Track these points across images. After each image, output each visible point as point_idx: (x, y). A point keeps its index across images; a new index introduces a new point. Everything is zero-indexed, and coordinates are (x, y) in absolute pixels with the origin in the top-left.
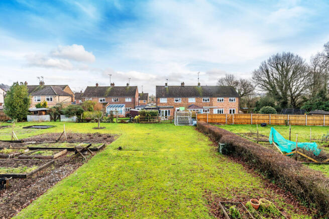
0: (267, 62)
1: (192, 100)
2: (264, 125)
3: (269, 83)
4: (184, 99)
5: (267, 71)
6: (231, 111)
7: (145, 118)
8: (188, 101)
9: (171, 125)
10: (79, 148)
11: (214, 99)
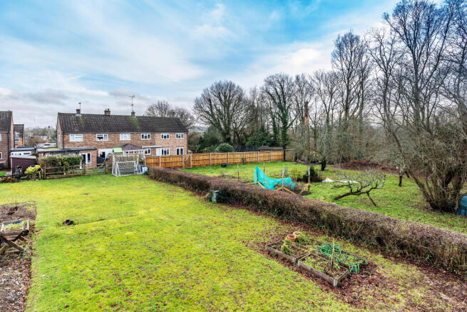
0: (209, 89)
1: (125, 137)
2: (224, 166)
3: (213, 115)
4: (113, 136)
5: (210, 100)
6: (178, 150)
7: (56, 170)
8: (119, 139)
9: (108, 176)
10: (10, 234)
11: (156, 134)
